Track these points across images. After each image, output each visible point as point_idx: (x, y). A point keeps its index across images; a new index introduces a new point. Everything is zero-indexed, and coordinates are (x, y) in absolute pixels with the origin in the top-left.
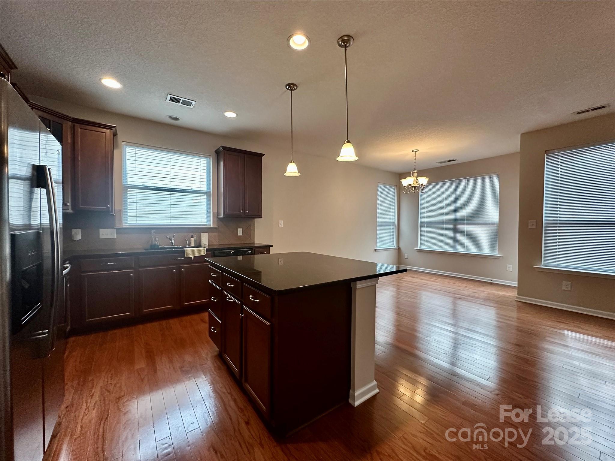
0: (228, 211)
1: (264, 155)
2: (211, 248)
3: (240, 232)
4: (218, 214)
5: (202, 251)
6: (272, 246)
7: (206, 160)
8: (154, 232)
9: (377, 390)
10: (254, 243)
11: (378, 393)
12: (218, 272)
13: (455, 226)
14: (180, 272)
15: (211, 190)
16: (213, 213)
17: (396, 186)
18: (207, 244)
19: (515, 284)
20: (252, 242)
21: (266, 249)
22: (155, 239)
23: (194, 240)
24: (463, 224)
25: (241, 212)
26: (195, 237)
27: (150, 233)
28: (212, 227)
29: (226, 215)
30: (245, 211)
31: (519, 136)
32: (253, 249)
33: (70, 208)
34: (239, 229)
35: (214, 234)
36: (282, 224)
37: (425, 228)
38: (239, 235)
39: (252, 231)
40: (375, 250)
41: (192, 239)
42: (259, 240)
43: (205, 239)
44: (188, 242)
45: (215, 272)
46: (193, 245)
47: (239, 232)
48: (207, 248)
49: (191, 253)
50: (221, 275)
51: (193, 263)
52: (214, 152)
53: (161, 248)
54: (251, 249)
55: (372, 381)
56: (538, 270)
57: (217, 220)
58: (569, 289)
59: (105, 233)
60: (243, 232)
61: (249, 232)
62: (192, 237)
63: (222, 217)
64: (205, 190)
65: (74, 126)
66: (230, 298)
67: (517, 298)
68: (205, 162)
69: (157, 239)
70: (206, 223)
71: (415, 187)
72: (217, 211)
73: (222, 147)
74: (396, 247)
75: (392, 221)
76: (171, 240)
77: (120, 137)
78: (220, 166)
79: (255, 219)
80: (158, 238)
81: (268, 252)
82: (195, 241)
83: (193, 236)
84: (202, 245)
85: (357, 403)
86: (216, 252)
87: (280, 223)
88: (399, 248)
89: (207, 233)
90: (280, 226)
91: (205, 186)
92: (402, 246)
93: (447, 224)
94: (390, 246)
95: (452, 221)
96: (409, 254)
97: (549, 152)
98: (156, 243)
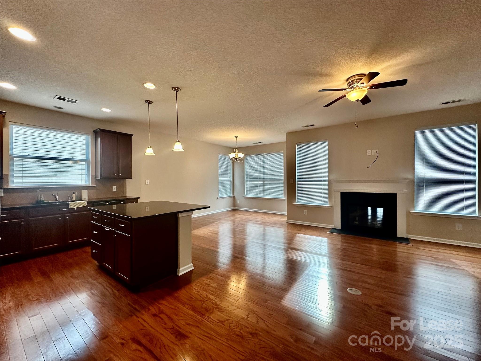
0: (105, 174)
1: (133, 135)
2: (90, 201)
3: (115, 189)
4: (96, 176)
5: (83, 204)
6: (139, 198)
7: (85, 137)
8: (39, 191)
9: (193, 268)
10: (126, 196)
11: (193, 269)
12: (98, 214)
13: (264, 181)
14: (66, 219)
15: (90, 159)
16: (92, 176)
18: (87, 198)
19: (286, 213)
20: (124, 196)
21: (135, 200)
22: (41, 196)
23: (76, 196)
24: (268, 181)
25: (115, 175)
26: (76, 194)
27: (36, 192)
28: (91, 185)
29: (103, 177)
30: (118, 174)
31: (286, 134)
32: (125, 200)
34: (113, 187)
35: (92, 191)
36: (148, 182)
37: (248, 183)
38: (113, 191)
39: (124, 188)
40: (218, 198)
41: (74, 195)
42: (130, 194)
43: (85, 195)
44: (70, 197)
45: (96, 215)
46: (74, 199)
47: (113, 189)
48: (87, 201)
49: (74, 205)
50: (100, 216)
51: (77, 212)
52: (93, 132)
53: (46, 203)
54: (123, 200)
55: (190, 264)
56: (294, 205)
57: (95, 181)
58: (306, 214)
60: (117, 189)
61: (122, 188)
63: (99, 178)
64: (85, 158)
66: (107, 228)
67: (287, 221)
68: (85, 138)
70: (85, 183)
71: (237, 159)
72: (95, 174)
73: (99, 129)
74: (232, 196)
75: (229, 179)
76: (55, 196)
78: (97, 142)
79: (127, 179)
80: (43, 195)
81: (137, 202)
83: (75, 193)
84: (83, 199)
85: (180, 274)
86: (94, 204)
87: (146, 182)
88: (234, 197)
89: (87, 190)
90: (147, 184)
91: (85, 156)
92: (235, 195)
93: (260, 181)
94: (228, 195)
95: (262, 179)
96: (239, 200)
97: (297, 144)
98: (42, 199)
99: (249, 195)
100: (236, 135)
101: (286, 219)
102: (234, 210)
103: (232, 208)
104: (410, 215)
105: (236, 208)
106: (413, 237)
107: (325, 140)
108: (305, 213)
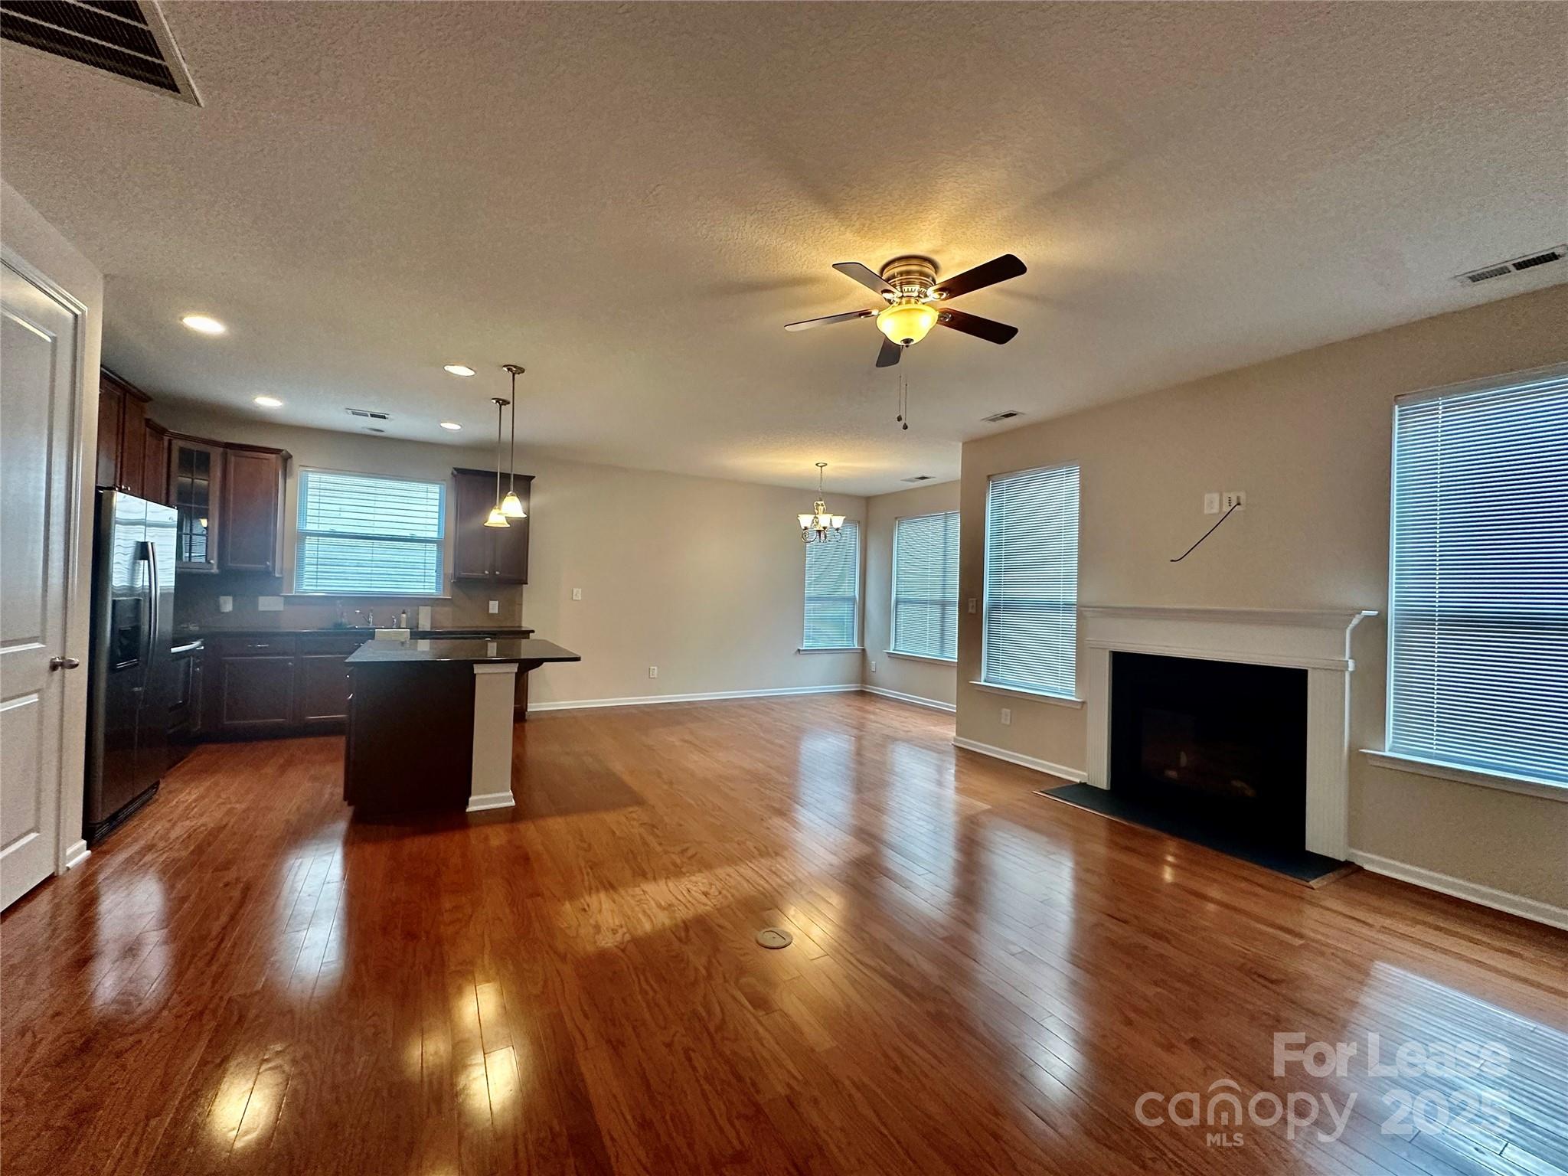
0: (463, 571)
1: (531, 478)
3: (494, 607)
5: (402, 634)
6: (533, 632)
7: (437, 487)
10: (521, 627)
13: (944, 605)
15: (444, 537)
16: (445, 574)
17: (859, 522)
18: (430, 625)
20: (517, 625)
21: (521, 636)
25: (485, 573)
26: (409, 613)
27: (335, 604)
28: (440, 597)
29: (458, 578)
30: (493, 572)
33: (215, 567)
34: (491, 603)
35: (446, 609)
37: (902, 609)
38: (491, 611)
39: (517, 607)
40: (799, 650)
41: (404, 615)
43: (425, 617)
44: (395, 620)
47: (491, 607)
49: (385, 636)
52: (451, 475)
56: (977, 688)
58: (1008, 723)
59: (267, 604)
60: (501, 607)
61: (513, 606)
62: (404, 613)
64: (435, 536)
65: (226, 454)
67: (955, 740)
68: (436, 492)
69: (345, 614)
70: (432, 590)
72: (451, 571)
74: (857, 647)
75: (851, 595)
76: (369, 617)
77: (296, 461)
80: (347, 612)
82: (408, 619)
83: (406, 611)
84: (420, 626)
87: (574, 594)
88: (864, 650)
89: (431, 607)
90: (575, 598)
91: (436, 529)
92: (867, 646)
93: (933, 602)
94: (843, 643)
95: (938, 597)
96: (877, 663)
97: (993, 478)
98: (343, 620)
99: (903, 649)
100: (821, 460)
101: (955, 734)
102: (862, 694)
103: (853, 687)
104: (1361, 765)
105: (870, 689)
106: (1372, 862)
107: (1069, 462)
108: (1006, 720)
